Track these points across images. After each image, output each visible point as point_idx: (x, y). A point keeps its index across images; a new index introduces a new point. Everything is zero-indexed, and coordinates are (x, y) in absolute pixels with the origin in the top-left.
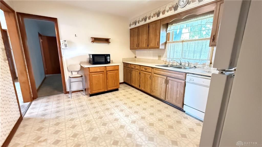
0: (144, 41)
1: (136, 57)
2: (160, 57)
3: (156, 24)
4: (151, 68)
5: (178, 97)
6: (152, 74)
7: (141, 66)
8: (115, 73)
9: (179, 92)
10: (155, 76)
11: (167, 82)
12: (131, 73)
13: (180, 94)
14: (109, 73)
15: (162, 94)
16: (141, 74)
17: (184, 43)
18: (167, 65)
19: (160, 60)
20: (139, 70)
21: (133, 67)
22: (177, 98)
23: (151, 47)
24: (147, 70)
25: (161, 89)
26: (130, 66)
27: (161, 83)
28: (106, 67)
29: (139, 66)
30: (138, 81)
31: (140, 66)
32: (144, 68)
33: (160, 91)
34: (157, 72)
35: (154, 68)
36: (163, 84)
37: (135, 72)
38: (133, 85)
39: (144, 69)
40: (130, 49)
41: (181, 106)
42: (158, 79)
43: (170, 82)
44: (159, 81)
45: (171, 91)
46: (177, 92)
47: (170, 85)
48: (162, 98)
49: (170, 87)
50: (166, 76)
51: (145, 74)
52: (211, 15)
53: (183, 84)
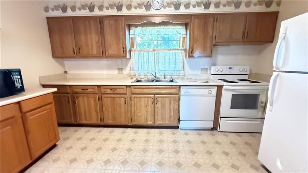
0: (92, 45)
1: (66, 72)
2: (120, 69)
3: (116, 21)
4: (125, 87)
5: (172, 115)
6: (128, 95)
7: (102, 87)
8: (48, 112)
9: (172, 109)
10: (134, 98)
11: (155, 102)
12: (74, 102)
13: (174, 111)
14: (31, 117)
15: (150, 118)
16: (104, 100)
17: (155, 52)
18: (140, 80)
19: (123, 74)
20: (97, 94)
21: (79, 90)
22: (170, 117)
23: (109, 56)
24: (116, 92)
25: (147, 113)
26: (69, 90)
27: (146, 104)
28: (19, 103)
29: (96, 87)
30: (96, 112)
31: (99, 86)
32: (108, 89)
33: (146, 116)
34: (137, 91)
35: (132, 87)
36: (150, 106)
37: (85, 98)
38: (84, 122)
39: (109, 91)
40: (53, 58)
41: (176, 123)
42: (140, 101)
43: (160, 101)
44: (143, 103)
45: (162, 111)
46: (170, 110)
47: (160, 104)
48: (150, 123)
49: (160, 106)
50: (153, 94)
51: (113, 98)
52: (180, 27)
53: (177, 99)
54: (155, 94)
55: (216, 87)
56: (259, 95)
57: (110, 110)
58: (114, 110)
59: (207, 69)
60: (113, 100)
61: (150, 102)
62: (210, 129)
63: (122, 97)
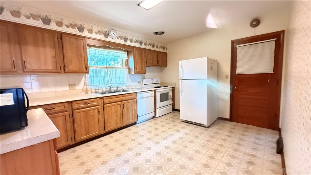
4: (99, 99)
5: (134, 114)
6: (101, 106)
10: (106, 107)
15: (119, 121)
16: (76, 115)
17: (108, 69)
20: (67, 112)
22: (133, 116)
23: (70, 72)
24: (89, 105)
25: (117, 118)
27: (116, 110)
29: (66, 104)
32: (81, 104)
33: (116, 120)
34: (109, 100)
39: (81, 106)
41: (136, 120)
42: (111, 109)
43: (126, 106)
44: (113, 110)
45: (127, 113)
46: (132, 110)
47: (125, 108)
48: (120, 125)
49: (126, 110)
50: (120, 101)
51: (86, 112)
52: (124, 52)
53: (136, 102)
54: (122, 101)
55: (154, 91)
56: (169, 93)
57: (83, 124)
58: (87, 123)
59: (140, 81)
60: (86, 114)
61: (119, 108)
62: (152, 118)
63: (95, 109)
